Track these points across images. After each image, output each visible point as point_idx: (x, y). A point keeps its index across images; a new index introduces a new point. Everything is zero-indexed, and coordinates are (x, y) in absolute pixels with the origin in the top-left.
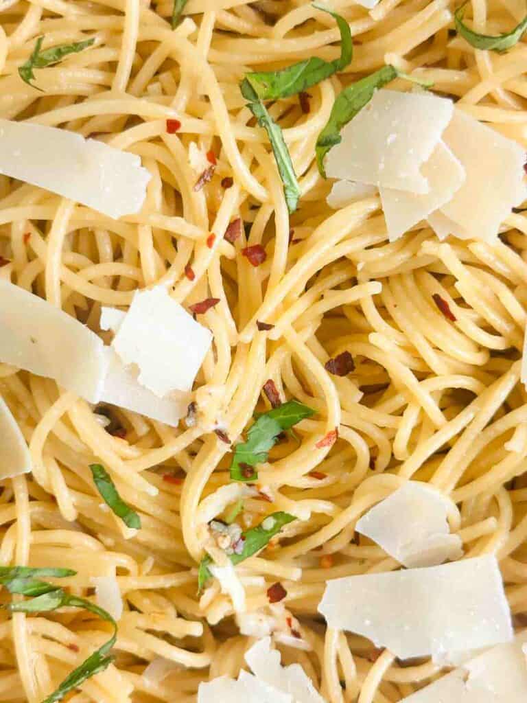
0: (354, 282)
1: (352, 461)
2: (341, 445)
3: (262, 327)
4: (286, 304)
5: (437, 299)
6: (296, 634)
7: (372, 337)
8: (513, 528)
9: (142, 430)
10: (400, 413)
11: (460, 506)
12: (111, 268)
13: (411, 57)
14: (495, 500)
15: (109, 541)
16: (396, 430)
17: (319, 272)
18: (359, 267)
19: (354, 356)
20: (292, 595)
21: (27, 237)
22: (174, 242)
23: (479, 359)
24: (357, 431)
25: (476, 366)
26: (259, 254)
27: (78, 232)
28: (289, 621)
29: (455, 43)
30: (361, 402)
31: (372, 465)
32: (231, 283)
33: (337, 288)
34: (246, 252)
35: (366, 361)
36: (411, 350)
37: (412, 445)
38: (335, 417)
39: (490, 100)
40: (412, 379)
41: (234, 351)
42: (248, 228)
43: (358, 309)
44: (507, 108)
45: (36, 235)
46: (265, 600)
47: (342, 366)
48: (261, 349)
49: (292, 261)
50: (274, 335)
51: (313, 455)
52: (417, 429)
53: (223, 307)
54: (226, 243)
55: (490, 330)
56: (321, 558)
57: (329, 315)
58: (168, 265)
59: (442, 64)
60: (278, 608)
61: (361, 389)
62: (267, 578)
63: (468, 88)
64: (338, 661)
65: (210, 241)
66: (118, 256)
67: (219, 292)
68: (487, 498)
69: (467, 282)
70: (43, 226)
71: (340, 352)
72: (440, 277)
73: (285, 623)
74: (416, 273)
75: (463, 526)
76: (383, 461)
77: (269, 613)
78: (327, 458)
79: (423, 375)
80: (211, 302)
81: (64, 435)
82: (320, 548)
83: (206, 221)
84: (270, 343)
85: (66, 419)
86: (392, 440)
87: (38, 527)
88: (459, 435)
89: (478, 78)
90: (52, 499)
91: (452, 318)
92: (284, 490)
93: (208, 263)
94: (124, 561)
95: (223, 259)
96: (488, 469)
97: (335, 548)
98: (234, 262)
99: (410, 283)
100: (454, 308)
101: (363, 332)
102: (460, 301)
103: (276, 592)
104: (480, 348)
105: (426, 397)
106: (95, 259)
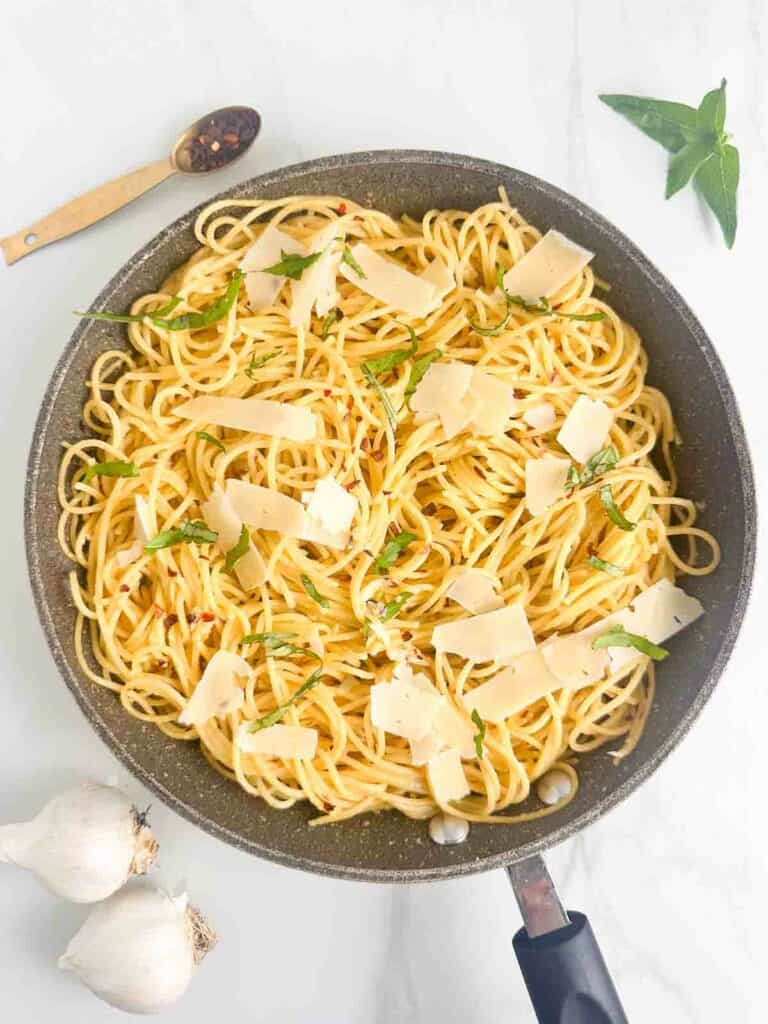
0: (432, 465)
1: (441, 562)
2: (434, 554)
3: (386, 493)
4: (396, 480)
5: (476, 469)
6: (419, 657)
7: (445, 493)
8: (530, 589)
9: (325, 555)
10: (463, 532)
11: (501, 580)
12: (301, 470)
13: (449, 344)
14: (520, 574)
15: (314, 618)
16: (462, 542)
17: (413, 461)
18: (434, 456)
19: (436, 505)
20: (416, 637)
21: (256, 458)
22: (334, 454)
23: (504, 499)
24: (443, 545)
25: (501, 503)
26: (379, 455)
27: (282, 453)
28: (415, 651)
29: (473, 333)
30: (443, 529)
31: (452, 563)
32: (366, 472)
33: (423, 469)
34: (372, 455)
35: (445, 507)
36: (466, 497)
37: (472, 550)
38: (429, 538)
39: (493, 362)
40: (468, 513)
41: (371, 508)
42: (372, 442)
43: (435, 479)
44: (503, 365)
45: (260, 456)
46: (400, 641)
47: (430, 511)
48: (385, 506)
49: (398, 457)
50: (393, 496)
51: (419, 560)
52: (473, 542)
53: (363, 484)
54: (361, 451)
55: (508, 483)
56: (429, 617)
57: (420, 485)
58: (331, 466)
59: (467, 345)
60: (409, 644)
61: (443, 522)
62: (401, 630)
63: (480, 357)
64: (443, 670)
65: (353, 450)
66: (304, 463)
67: (360, 476)
68: (515, 574)
69: (492, 459)
70: (263, 451)
71: (429, 503)
72: (478, 458)
73: (413, 653)
74: (465, 457)
75: (505, 589)
76: (458, 560)
77: (404, 648)
78: (427, 562)
79: (473, 511)
80: (356, 482)
81: (286, 561)
82: (428, 611)
83: (349, 440)
84: (390, 501)
85: (285, 552)
86: (461, 548)
87: (275, 613)
88: (497, 540)
89: (485, 351)
90: (281, 597)
91: (484, 478)
92: (406, 581)
93: (352, 462)
94: (323, 627)
95: (360, 459)
96: (513, 558)
97: (436, 609)
98: (366, 461)
99: (461, 462)
100: (485, 473)
101: (438, 491)
102: (489, 470)
103: (407, 636)
104: (504, 494)
105: (476, 523)
106: (293, 466)
